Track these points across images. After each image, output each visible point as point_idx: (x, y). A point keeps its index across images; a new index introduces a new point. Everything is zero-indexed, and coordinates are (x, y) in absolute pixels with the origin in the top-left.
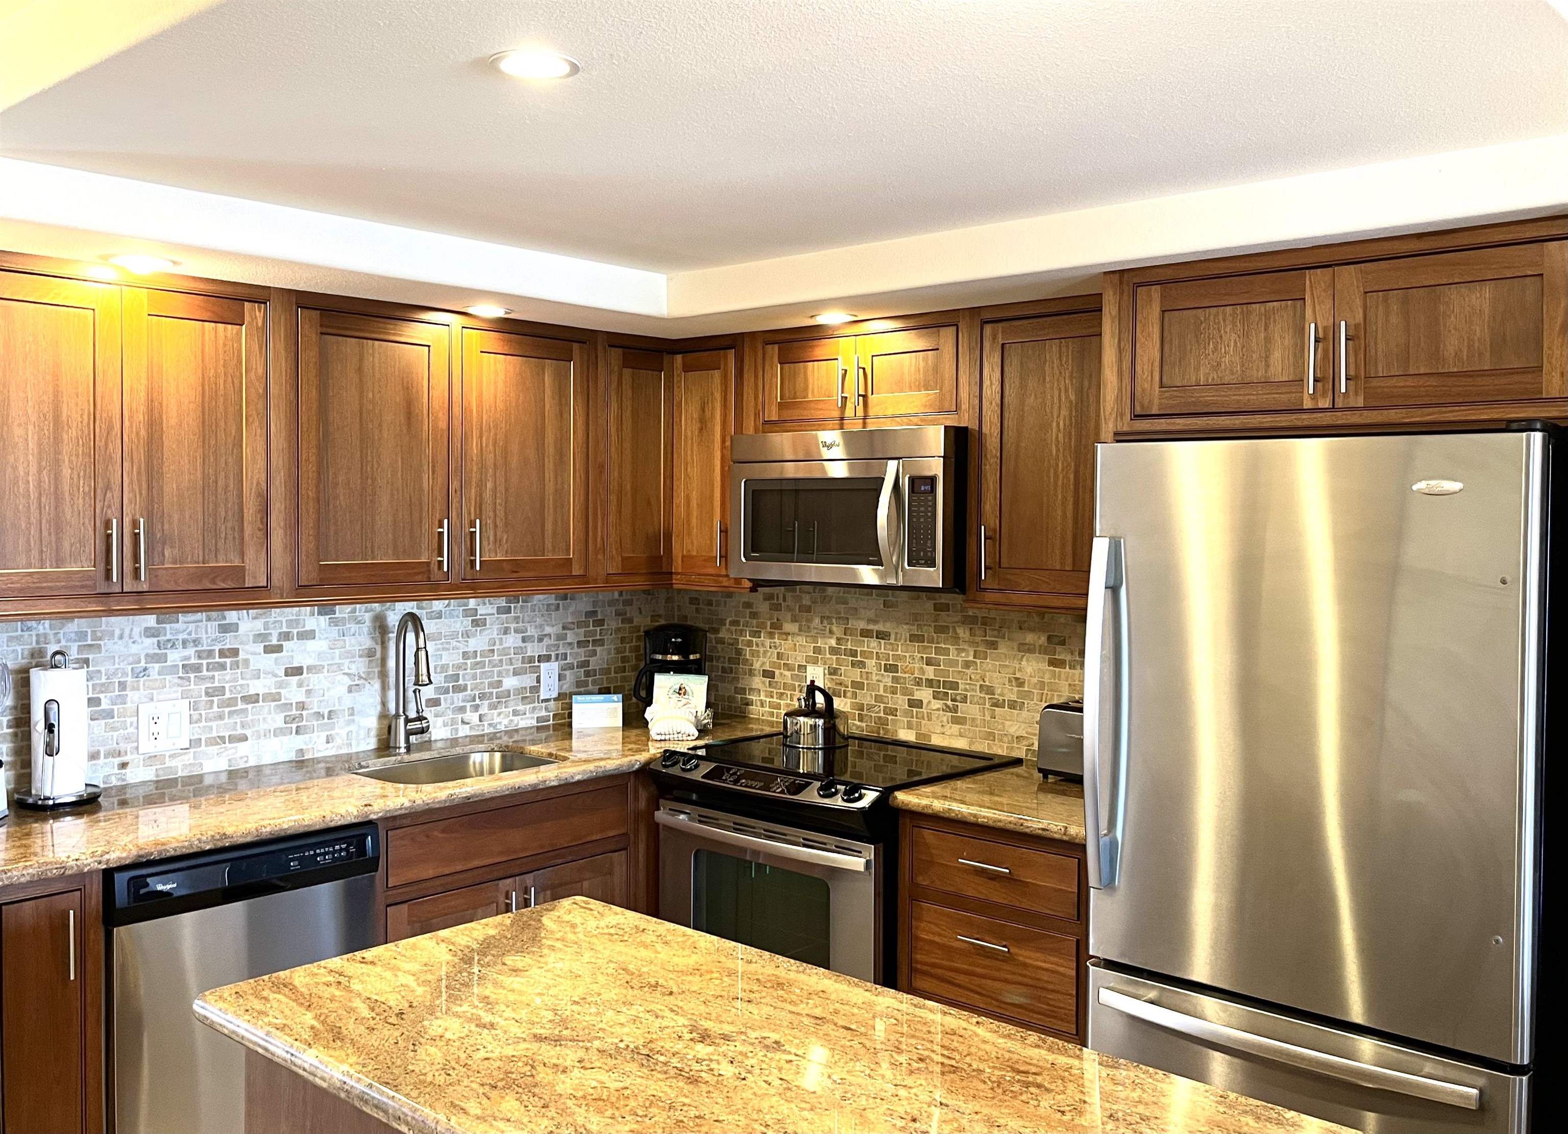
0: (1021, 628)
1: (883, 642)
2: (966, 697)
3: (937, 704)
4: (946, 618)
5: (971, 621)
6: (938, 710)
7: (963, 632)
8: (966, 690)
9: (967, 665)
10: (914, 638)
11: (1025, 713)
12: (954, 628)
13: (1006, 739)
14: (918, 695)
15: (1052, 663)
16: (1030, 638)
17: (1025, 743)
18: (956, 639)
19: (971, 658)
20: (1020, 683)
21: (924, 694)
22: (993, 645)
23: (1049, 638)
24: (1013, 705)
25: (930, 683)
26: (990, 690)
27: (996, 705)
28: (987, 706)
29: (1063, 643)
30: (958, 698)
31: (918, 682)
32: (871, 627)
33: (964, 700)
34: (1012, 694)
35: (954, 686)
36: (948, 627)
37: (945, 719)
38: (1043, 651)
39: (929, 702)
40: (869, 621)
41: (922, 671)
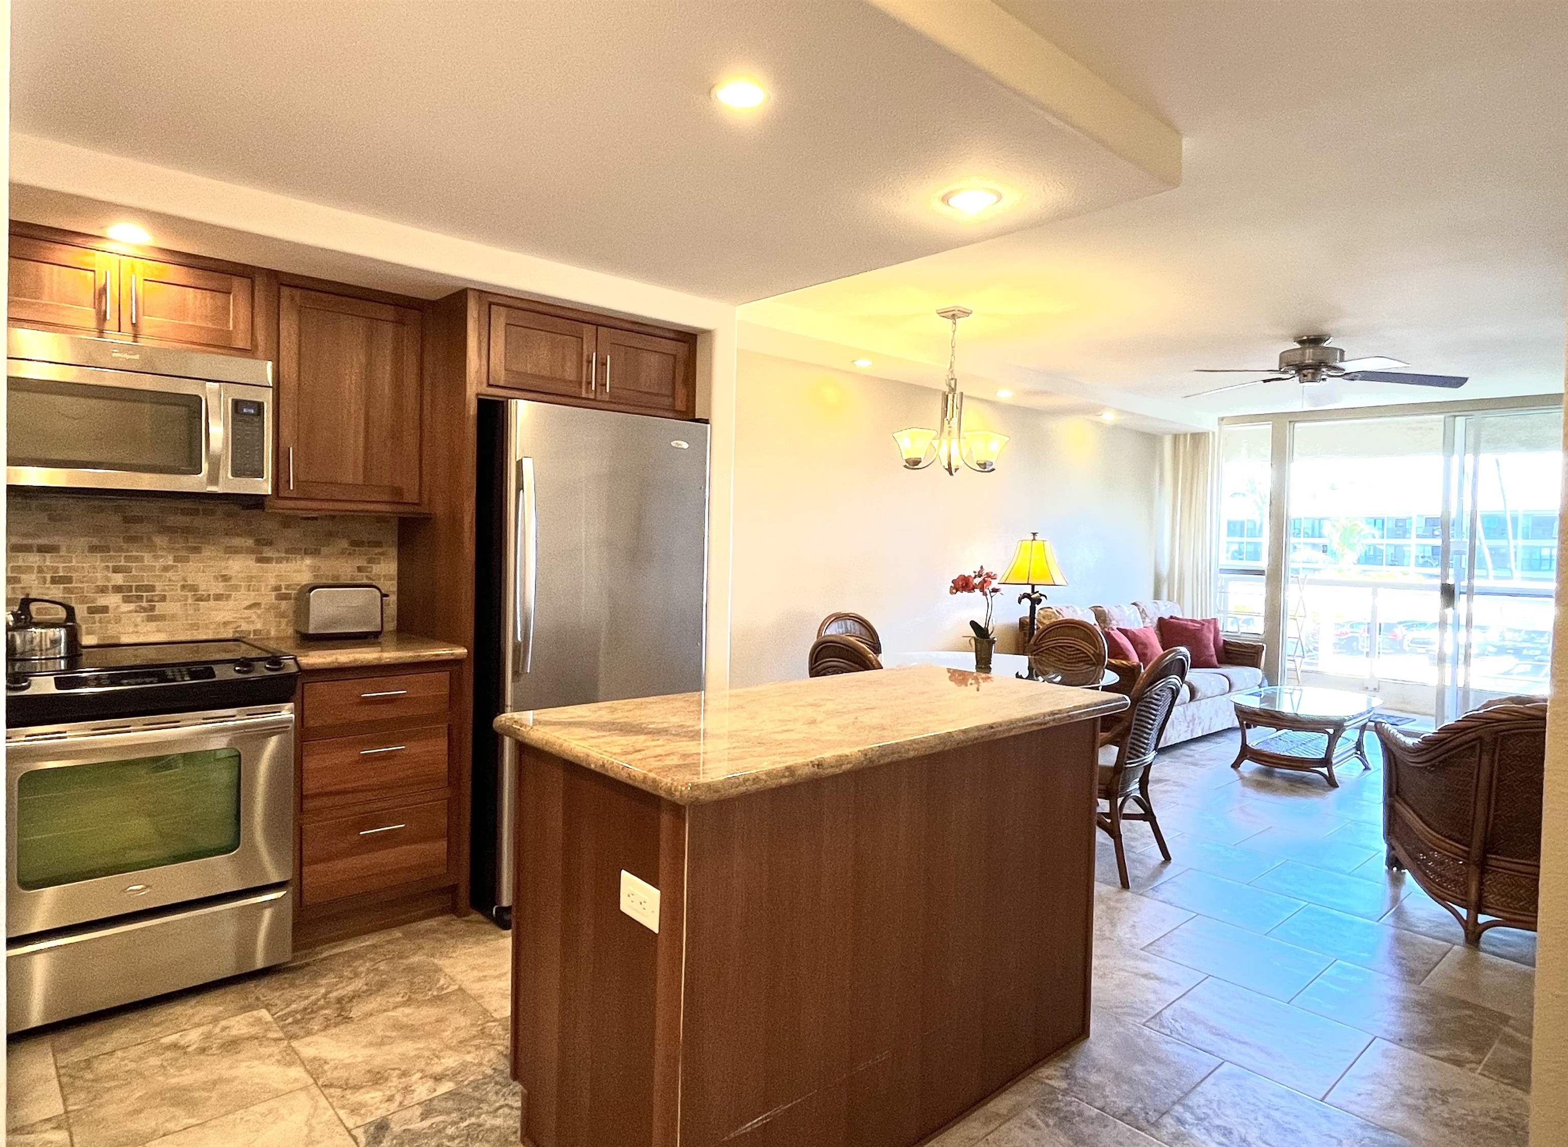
0: (226, 534)
1: (48, 555)
2: (165, 596)
3: (132, 606)
4: (137, 529)
5: (169, 530)
6: (130, 612)
7: (160, 541)
8: (164, 590)
9: (166, 569)
10: (93, 549)
11: (231, 603)
12: (149, 539)
13: (212, 627)
14: (102, 601)
15: (260, 560)
16: (237, 542)
17: (231, 626)
18: (152, 547)
19: (171, 563)
20: (225, 578)
21: (112, 600)
22: (197, 550)
23: (258, 542)
24: (218, 597)
25: (118, 589)
26: (194, 588)
27: (200, 599)
28: (190, 601)
29: (270, 543)
30: (156, 599)
31: (103, 590)
32: (30, 541)
33: (163, 599)
34: (218, 588)
35: (151, 588)
36: (142, 538)
37: (139, 620)
38: (250, 551)
39: (118, 607)
40: (26, 535)
41: (108, 579)
